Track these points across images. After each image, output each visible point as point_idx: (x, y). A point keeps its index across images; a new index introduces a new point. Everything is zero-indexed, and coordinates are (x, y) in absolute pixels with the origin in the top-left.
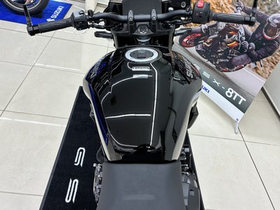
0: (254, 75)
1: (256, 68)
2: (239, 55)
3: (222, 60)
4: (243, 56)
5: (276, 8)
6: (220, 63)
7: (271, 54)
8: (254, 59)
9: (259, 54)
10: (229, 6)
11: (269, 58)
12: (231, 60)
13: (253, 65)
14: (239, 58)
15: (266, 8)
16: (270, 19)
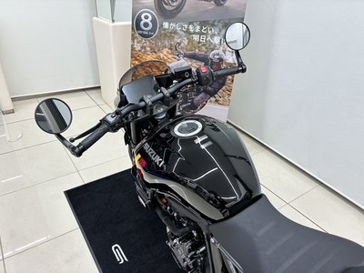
0: (217, 106)
1: (217, 101)
2: (197, 95)
3: (184, 106)
4: (202, 95)
5: (212, 46)
6: (184, 108)
7: (223, 84)
8: (212, 94)
9: (214, 88)
10: (170, 56)
11: (224, 88)
12: (192, 103)
13: (213, 99)
14: (198, 98)
15: (204, 48)
16: (211, 56)
